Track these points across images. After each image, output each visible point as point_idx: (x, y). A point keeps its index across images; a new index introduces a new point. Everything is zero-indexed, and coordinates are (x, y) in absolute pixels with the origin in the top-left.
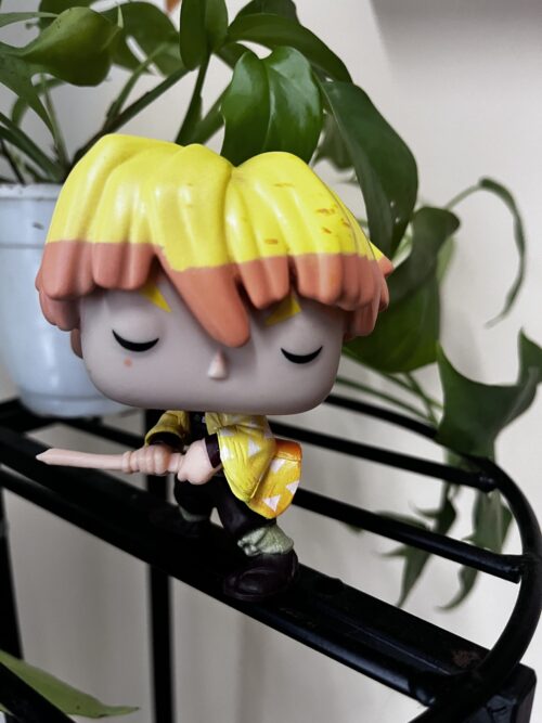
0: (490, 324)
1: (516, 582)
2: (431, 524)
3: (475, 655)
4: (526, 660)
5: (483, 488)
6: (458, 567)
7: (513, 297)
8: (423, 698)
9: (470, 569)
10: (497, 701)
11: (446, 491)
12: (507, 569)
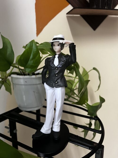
0: (95, 92)
1: (101, 134)
2: (88, 126)
3: (96, 144)
4: (103, 144)
5: (96, 120)
6: (93, 132)
7: (99, 87)
8: (91, 150)
9: (95, 133)
10: (99, 150)
11: (90, 120)
12: (100, 132)
